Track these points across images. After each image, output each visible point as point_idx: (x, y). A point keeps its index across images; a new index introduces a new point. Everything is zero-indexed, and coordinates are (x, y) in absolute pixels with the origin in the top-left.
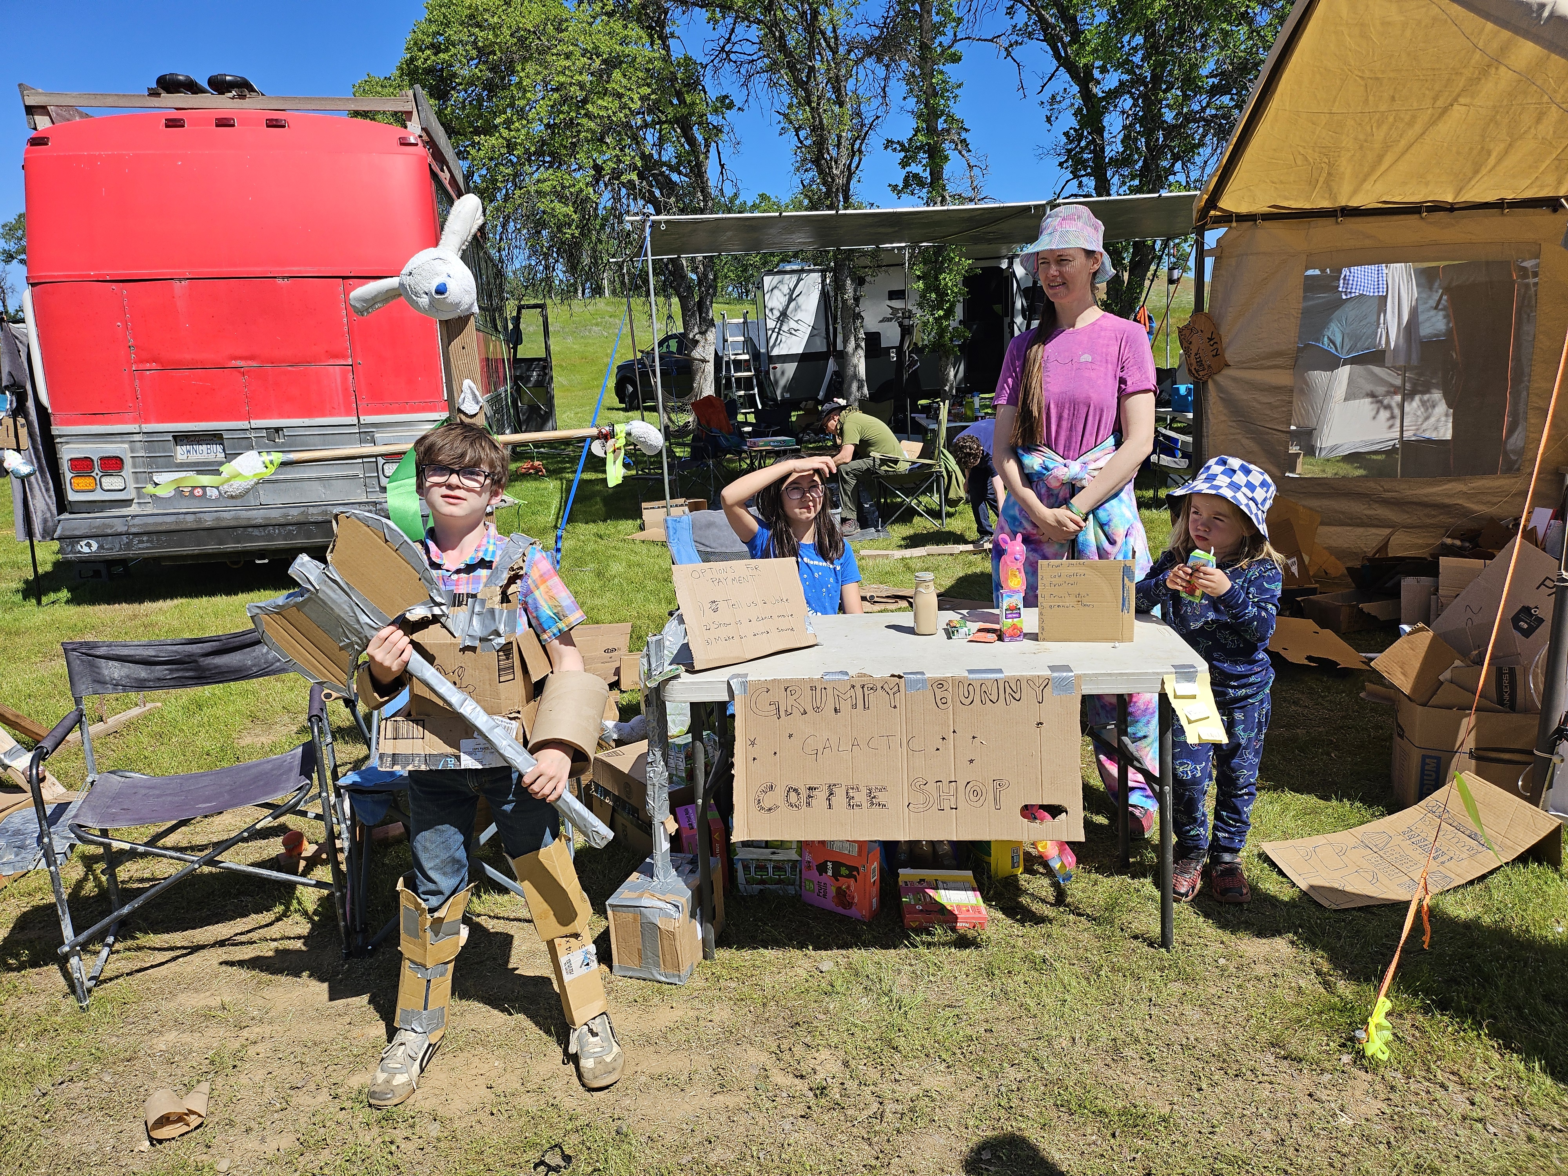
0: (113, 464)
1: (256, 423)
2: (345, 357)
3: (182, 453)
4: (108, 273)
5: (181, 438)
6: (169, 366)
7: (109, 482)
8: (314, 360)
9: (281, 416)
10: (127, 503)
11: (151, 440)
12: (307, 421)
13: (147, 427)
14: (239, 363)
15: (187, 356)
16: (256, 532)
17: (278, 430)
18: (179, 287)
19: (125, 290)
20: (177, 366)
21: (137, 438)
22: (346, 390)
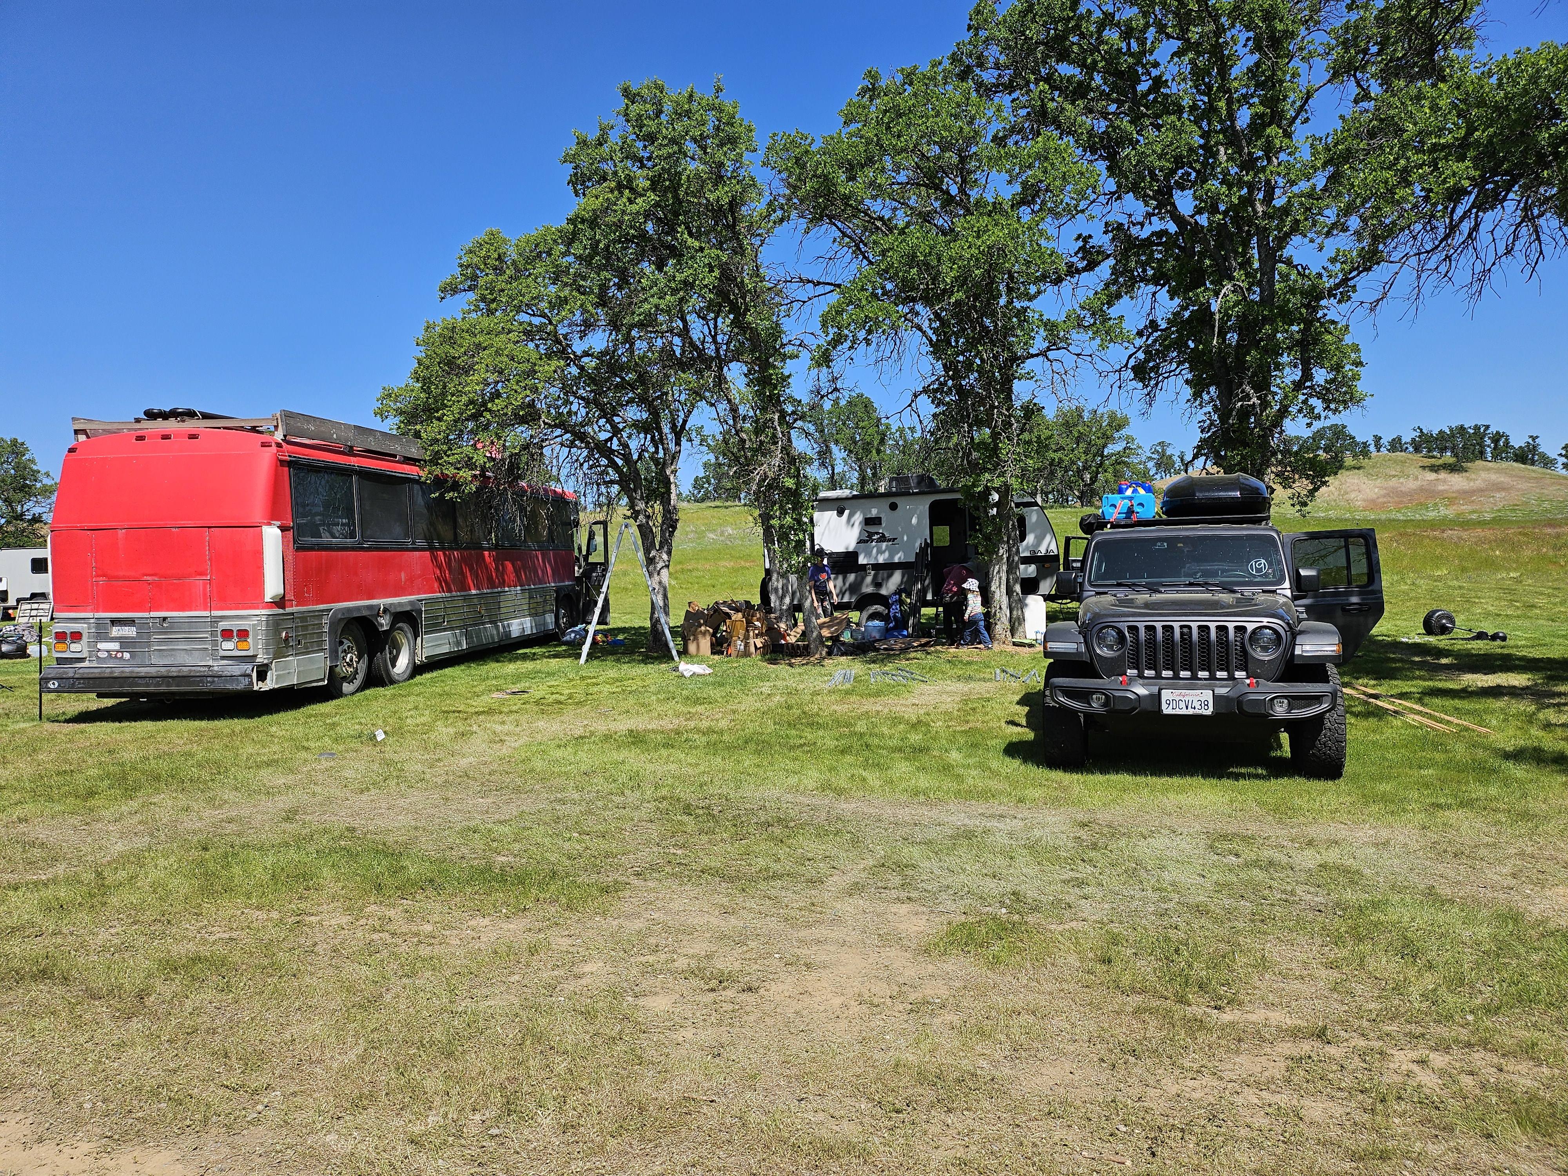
0: (77, 636)
1: (153, 614)
2: (206, 575)
3: (115, 631)
4: (86, 525)
5: (114, 622)
6: (110, 578)
7: (75, 647)
8: (189, 576)
9: (168, 610)
10: (82, 660)
11: (99, 623)
12: (182, 614)
13: (97, 615)
14: (148, 578)
15: (121, 574)
16: (140, 681)
17: (165, 619)
18: (121, 533)
19: (93, 534)
20: (117, 578)
21: (92, 621)
22: (205, 594)
